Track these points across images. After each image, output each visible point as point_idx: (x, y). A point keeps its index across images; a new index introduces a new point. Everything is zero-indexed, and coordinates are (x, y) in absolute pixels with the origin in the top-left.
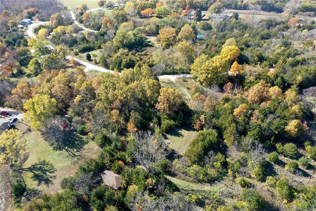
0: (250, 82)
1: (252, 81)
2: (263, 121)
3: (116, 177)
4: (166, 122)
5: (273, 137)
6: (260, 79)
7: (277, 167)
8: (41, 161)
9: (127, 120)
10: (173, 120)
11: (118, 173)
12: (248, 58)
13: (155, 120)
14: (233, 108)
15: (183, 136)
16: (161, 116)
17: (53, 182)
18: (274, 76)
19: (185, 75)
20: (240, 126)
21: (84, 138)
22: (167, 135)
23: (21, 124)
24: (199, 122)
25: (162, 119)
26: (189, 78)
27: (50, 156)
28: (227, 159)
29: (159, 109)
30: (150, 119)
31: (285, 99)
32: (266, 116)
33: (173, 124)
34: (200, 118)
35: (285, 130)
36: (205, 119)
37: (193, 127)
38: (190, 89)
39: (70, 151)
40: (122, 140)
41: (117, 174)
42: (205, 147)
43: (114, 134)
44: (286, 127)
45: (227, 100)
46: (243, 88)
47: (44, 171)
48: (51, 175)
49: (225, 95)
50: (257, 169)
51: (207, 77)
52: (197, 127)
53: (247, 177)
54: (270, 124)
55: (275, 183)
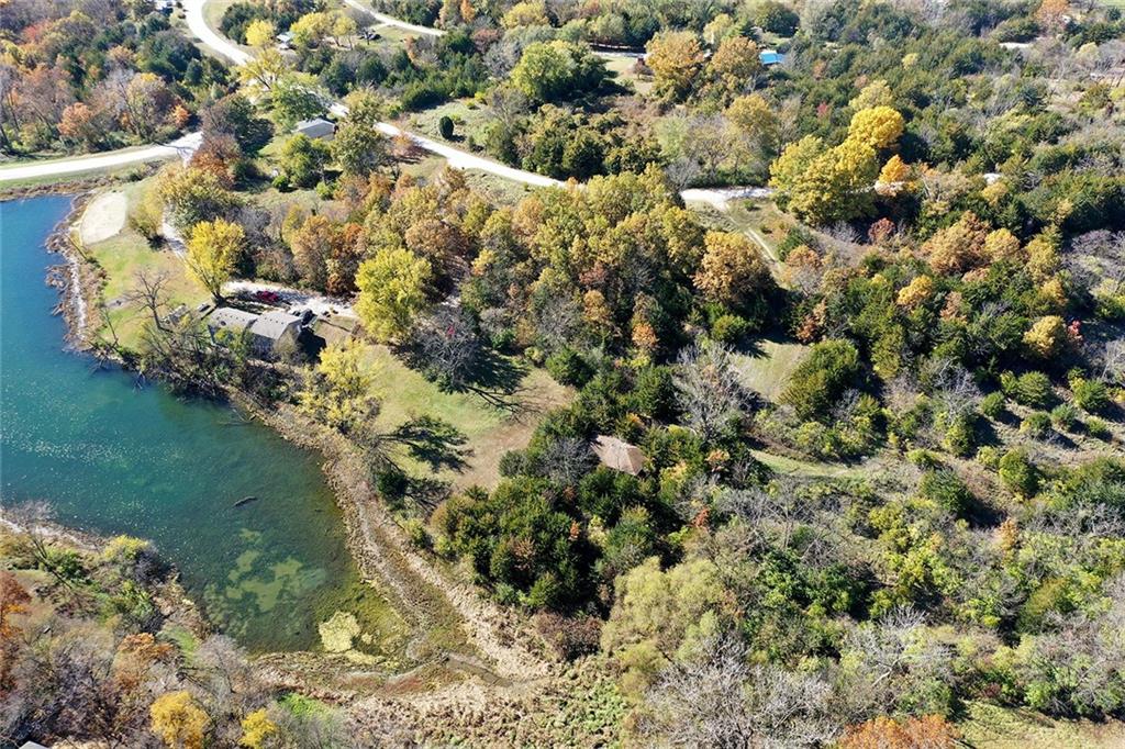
0: (936, 217)
1: (940, 213)
2: (970, 319)
3: (628, 450)
4: (724, 322)
5: (994, 359)
6: (962, 208)
7: (1000, 427)
8: (417, 416)
10: (742, 316)
11: (632, 442)
12: (925, 144)
14: (897, 286)
15: (767, 356)
17: (469, 463)
18: (999, 201)
19: (747, 190)
20: (914, 330)
21: (514, 360)
22: (729, 354)
23: (325, 325)
24: (809, 321)
25: (713, 315)
26: (761, 199)
27: (436, 406)
28: (883, 410)
29: (703, 286)
30: (682, 315)
31: (1025, 262)
32: (978, 306)
33: (742, 327)
34: (815, 311)
35: (1024, 340)
36: (827, 313)
37: (794, 333)
38: (771, 232)
39: (487, 394)
40: (619, 366)
41: (629, 443)
42: (832, 380)
43: (597, 352)
44: (1026, 333)
45: (876, 265)
46: (917, 231)
47: (438, 441)
48: (458, 448)
49: (869, 251)
50: (954, 431)
51: (818, 199)
53: (933, 449)
54: (986, 326)
55: (997, 462)
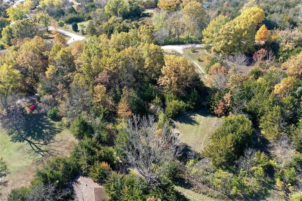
0: (288, 51)
1: (290, 49)
3: (95, 189)
4: (173, 104)
9: (117, 100)
10: (183, 101)
11: (100, 182)
12: (276, 24)
13: (157, 100)
15: (198, 124)
16: (165, 95)
19: (193, 45)
21: (57, 124)
22: (175, 122)
24: (222, 104)
25: (167, 100)
26: (199, 48)
27: (5, 150)
29: (162, 84)
30: (150, 99)
33: (183, 107)
34: (225, 98)
36: (232, 99)
37: (213, 110)
38: (203, 61)
39: (34, 144)
40: (109, 129)
41: (98, 183)
43: (98, 120)
45: (258, 74)
46: (278, 58)
51: (226, 44)
52: (219, 111)
